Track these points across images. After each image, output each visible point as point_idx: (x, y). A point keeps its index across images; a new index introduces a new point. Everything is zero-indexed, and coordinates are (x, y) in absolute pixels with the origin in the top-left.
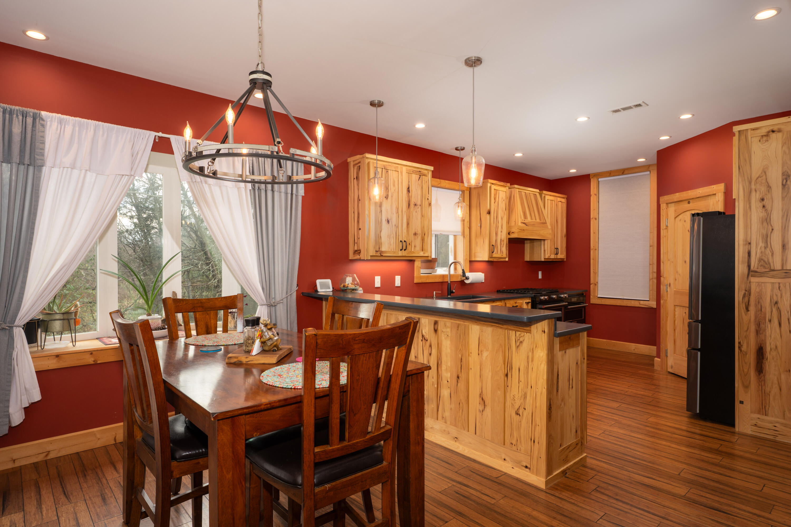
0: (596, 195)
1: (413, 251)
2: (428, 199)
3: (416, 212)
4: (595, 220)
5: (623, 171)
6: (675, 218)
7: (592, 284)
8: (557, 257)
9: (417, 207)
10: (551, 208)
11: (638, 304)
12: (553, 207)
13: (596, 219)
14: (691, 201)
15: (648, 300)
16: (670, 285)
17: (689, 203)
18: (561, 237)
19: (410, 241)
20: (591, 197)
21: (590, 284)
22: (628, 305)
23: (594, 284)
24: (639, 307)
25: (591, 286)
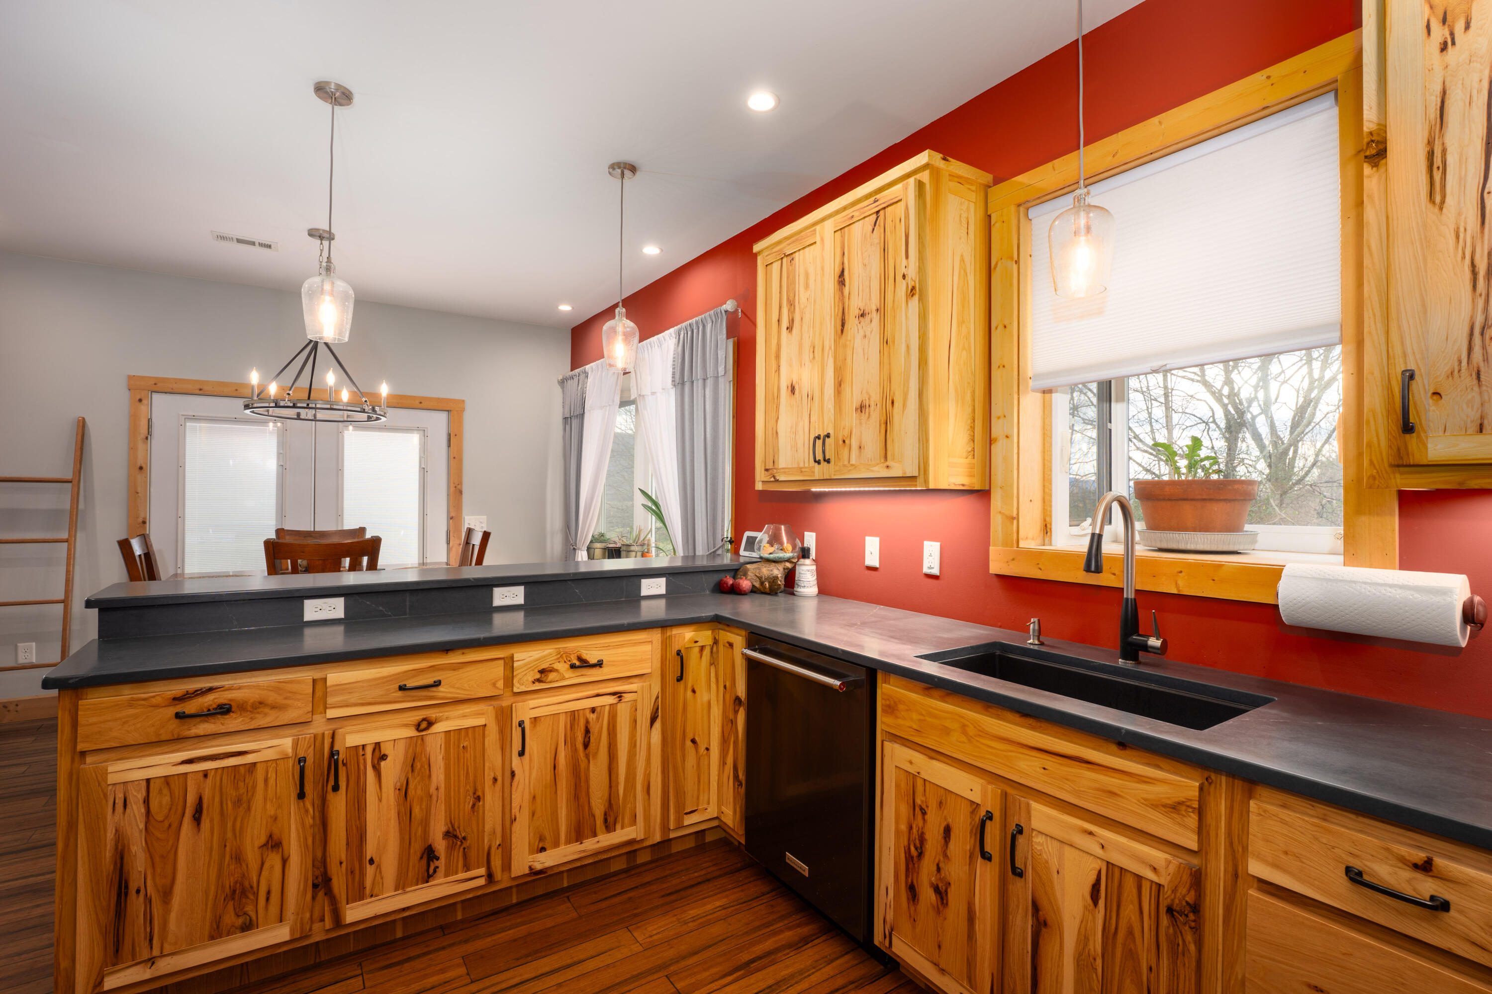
1: (853, 461)
2: (904, 277)
3: (865, 336)
9: (868, 318)
19: (846, 433)
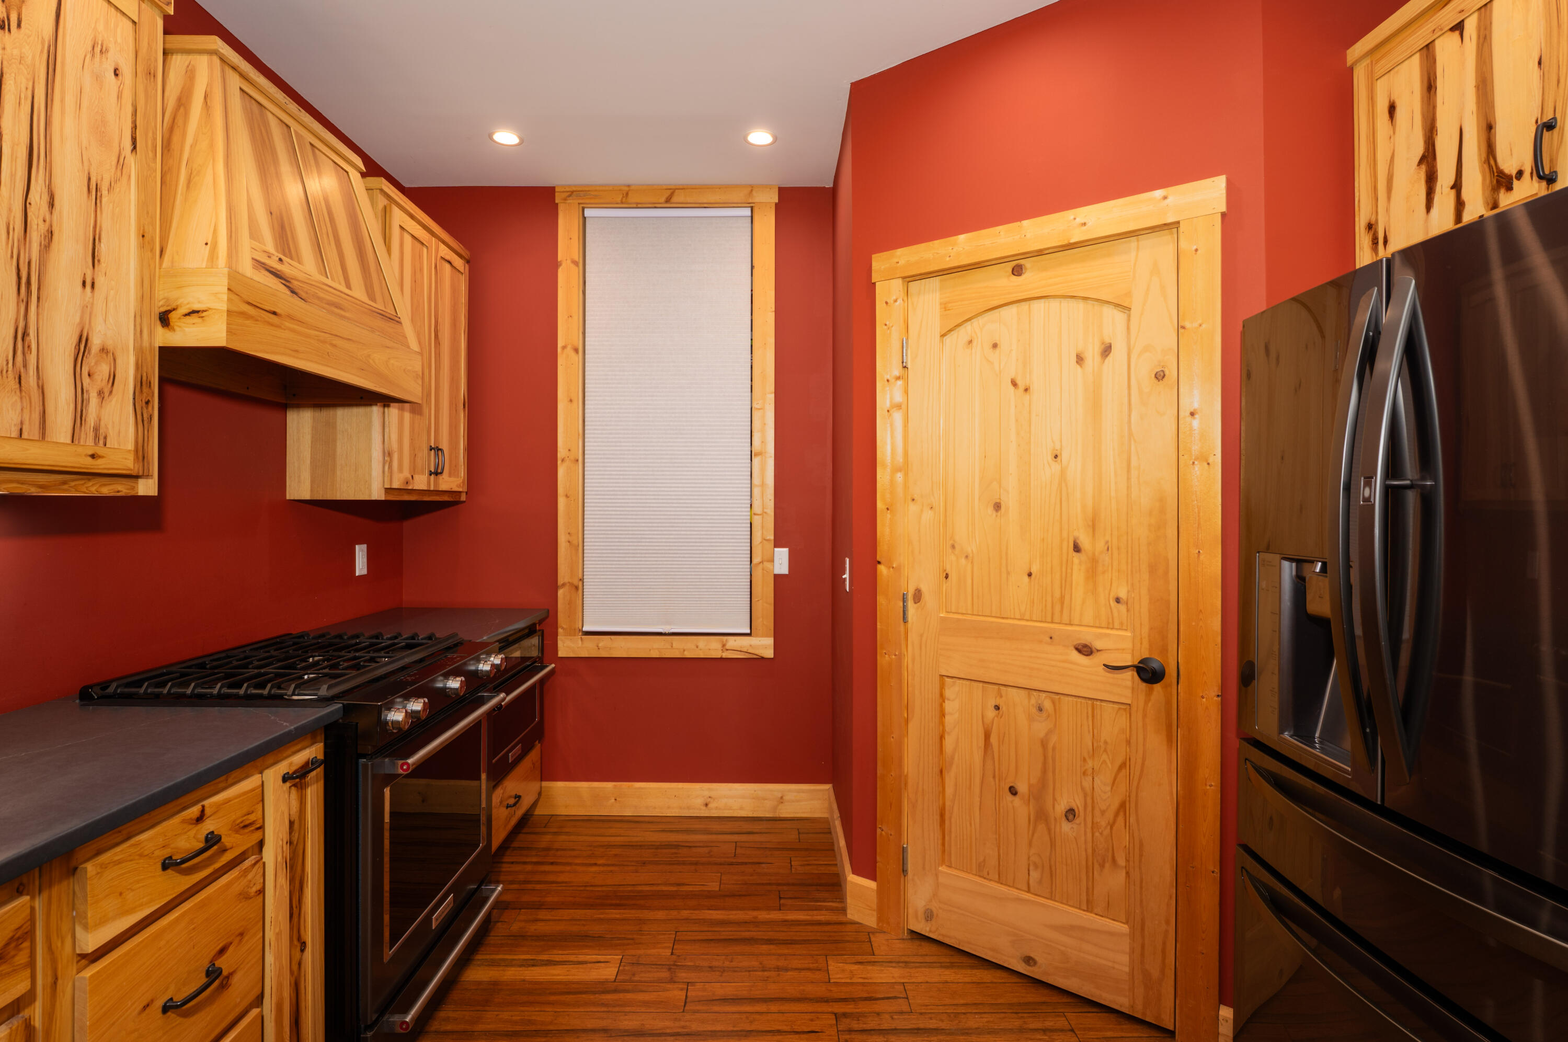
0: (575, 263)
4: (573, 354)
5: (669, 192)
6: (943, 336)
7: (564, 585)
8: (436, 483)
10: (414, 273)
11: (719, 646)
12: (421, 270)
13: (576, 351)
14: (1027, 263)
15: (748, 631)
16: (918, 596)
17: (1017, 271)
18: (451, 403)
20: (560, 271)
21: (554, 586)
22: (688, 655)
23: (571, 584)
24: (721, 659)
25: (561, 592)
